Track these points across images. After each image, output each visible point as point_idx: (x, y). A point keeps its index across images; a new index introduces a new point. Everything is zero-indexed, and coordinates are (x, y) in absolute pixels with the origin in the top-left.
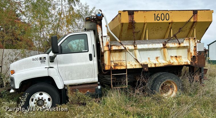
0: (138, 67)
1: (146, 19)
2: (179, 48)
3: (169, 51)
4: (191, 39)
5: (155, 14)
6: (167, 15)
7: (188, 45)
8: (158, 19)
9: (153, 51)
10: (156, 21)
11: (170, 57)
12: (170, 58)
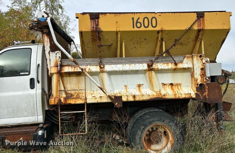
0: (105, 100)
1: (118, 26)
2: (175, 70)
3: (160, 75)
4: (195, 57)
5: (133, 19)
6: (154, 19)
7: (190, 66)
8: (139, 25)
9: (133, 75)
10: (136, 29)
11: (161, 84)
12: (162, 86)
